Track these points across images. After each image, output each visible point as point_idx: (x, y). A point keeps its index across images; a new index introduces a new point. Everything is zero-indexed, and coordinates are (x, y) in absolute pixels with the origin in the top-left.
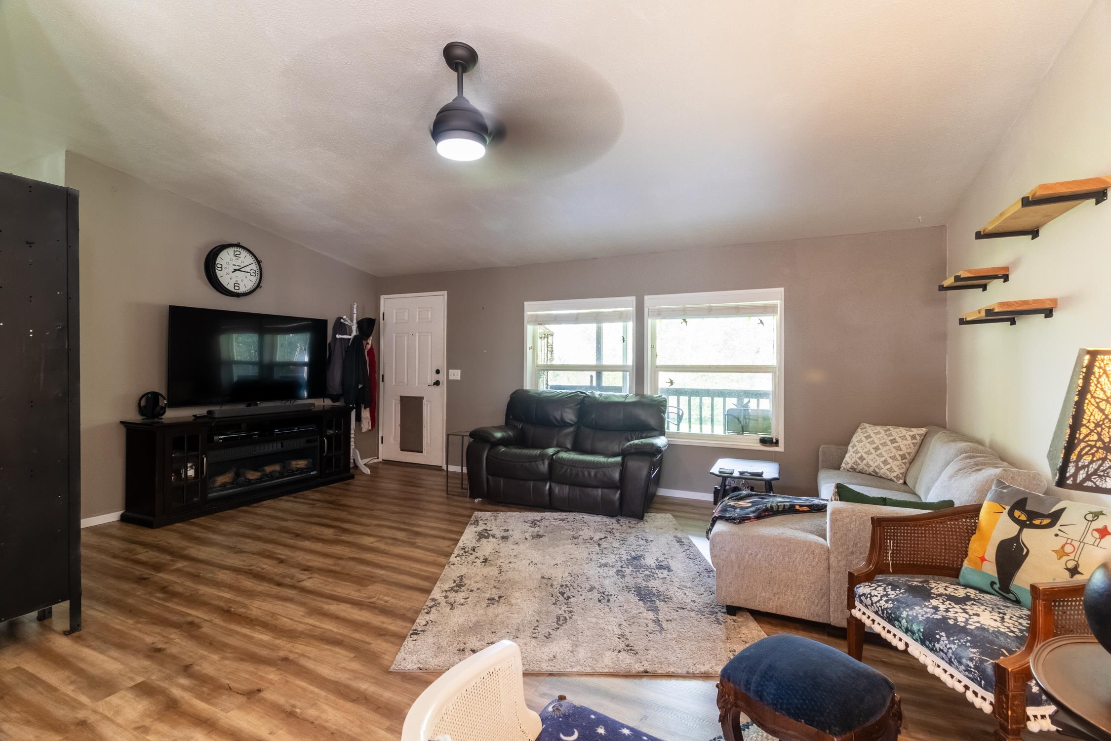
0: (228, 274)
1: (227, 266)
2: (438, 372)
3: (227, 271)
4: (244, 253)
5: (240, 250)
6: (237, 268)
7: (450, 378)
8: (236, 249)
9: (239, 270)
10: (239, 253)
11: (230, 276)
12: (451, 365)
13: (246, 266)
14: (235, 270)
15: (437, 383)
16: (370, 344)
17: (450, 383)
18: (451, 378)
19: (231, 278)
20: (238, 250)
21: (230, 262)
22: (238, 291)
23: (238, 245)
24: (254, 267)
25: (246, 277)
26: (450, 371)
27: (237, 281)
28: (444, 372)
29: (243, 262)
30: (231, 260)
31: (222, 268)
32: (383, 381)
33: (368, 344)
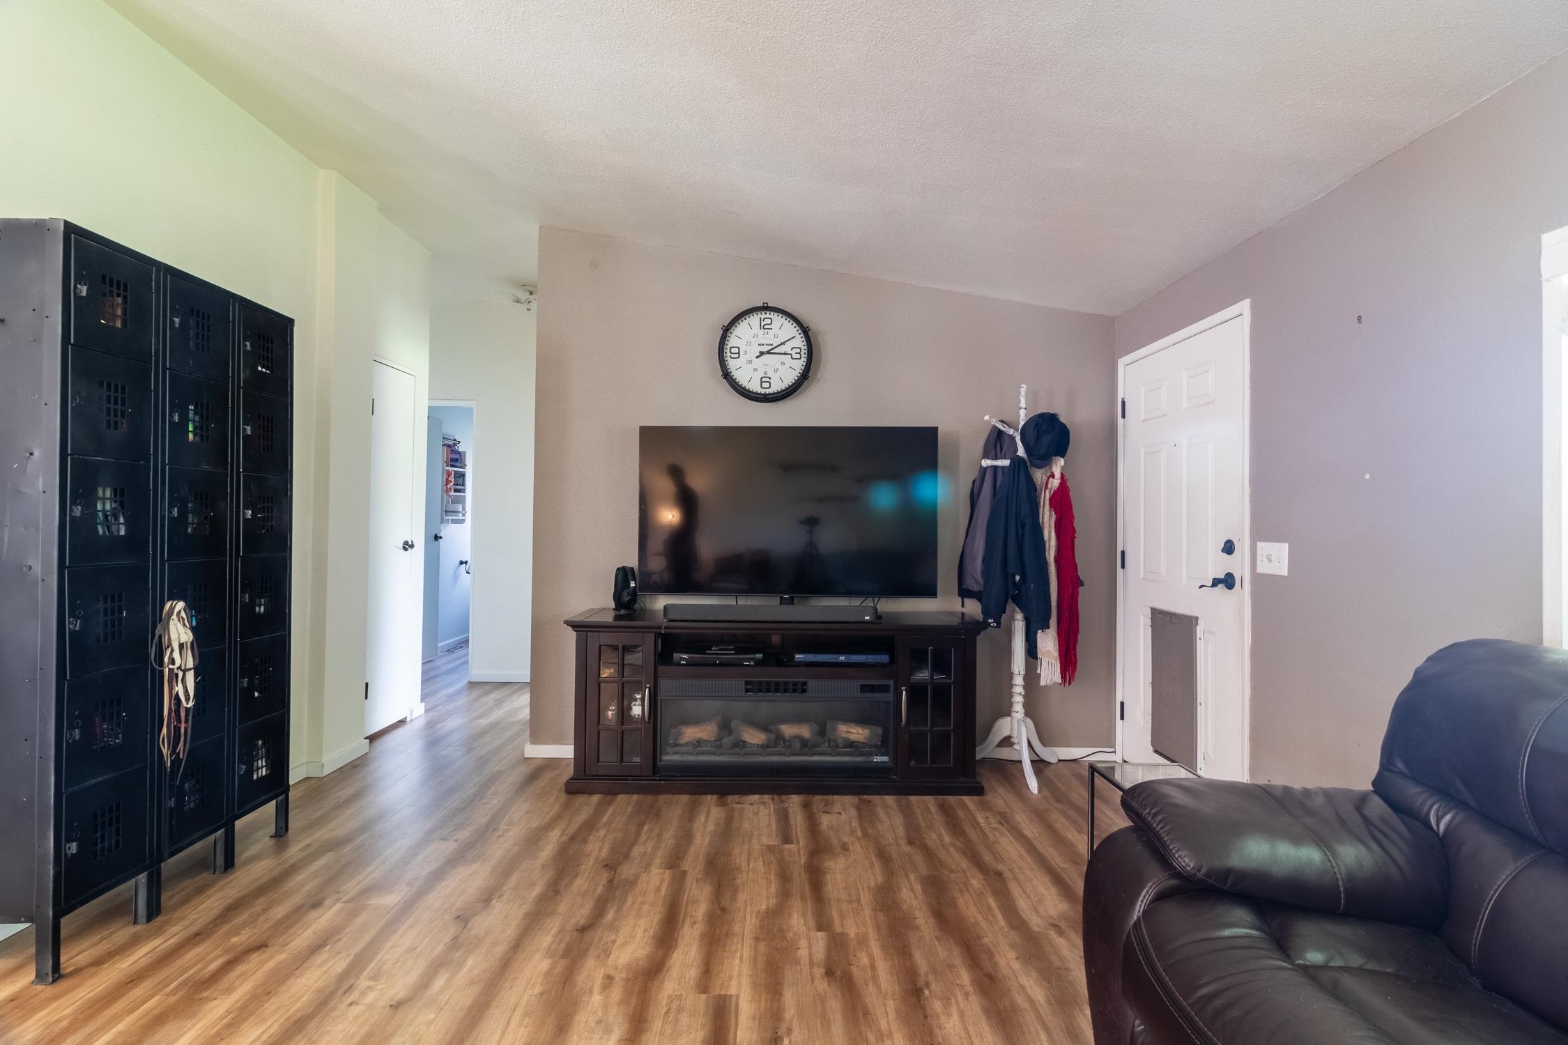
0: (750, 362)
1: (748, 348)
2: (1229, 548)
3: (747, 357)
4: (778, 320)
5: (772, 316)
6: (765, 349)
7: (1260, 570)
8: (763, 316)
9: (769, 352)
10: (769, 321)
11: (753, 366)
12: (1263, 529)
13: (782, 344)
14: (762, 354)
15: (1228, 581)
16: (1058, 475)
17: (1259, 580)
18: (1262, 568)
19: (755, 370)
20: (768, 316)
21: (753, 340)
22: (767, 391)
23: (765, 308)
24: (799, 342)
25: (783, 363)
26: (1260, 545)
27: (766, 373)
28: (1243, 548)
29: (776, 336)
30: (755, 336)
31: (739, 353)
32: (1123, 567)
33: (1053, 476)
